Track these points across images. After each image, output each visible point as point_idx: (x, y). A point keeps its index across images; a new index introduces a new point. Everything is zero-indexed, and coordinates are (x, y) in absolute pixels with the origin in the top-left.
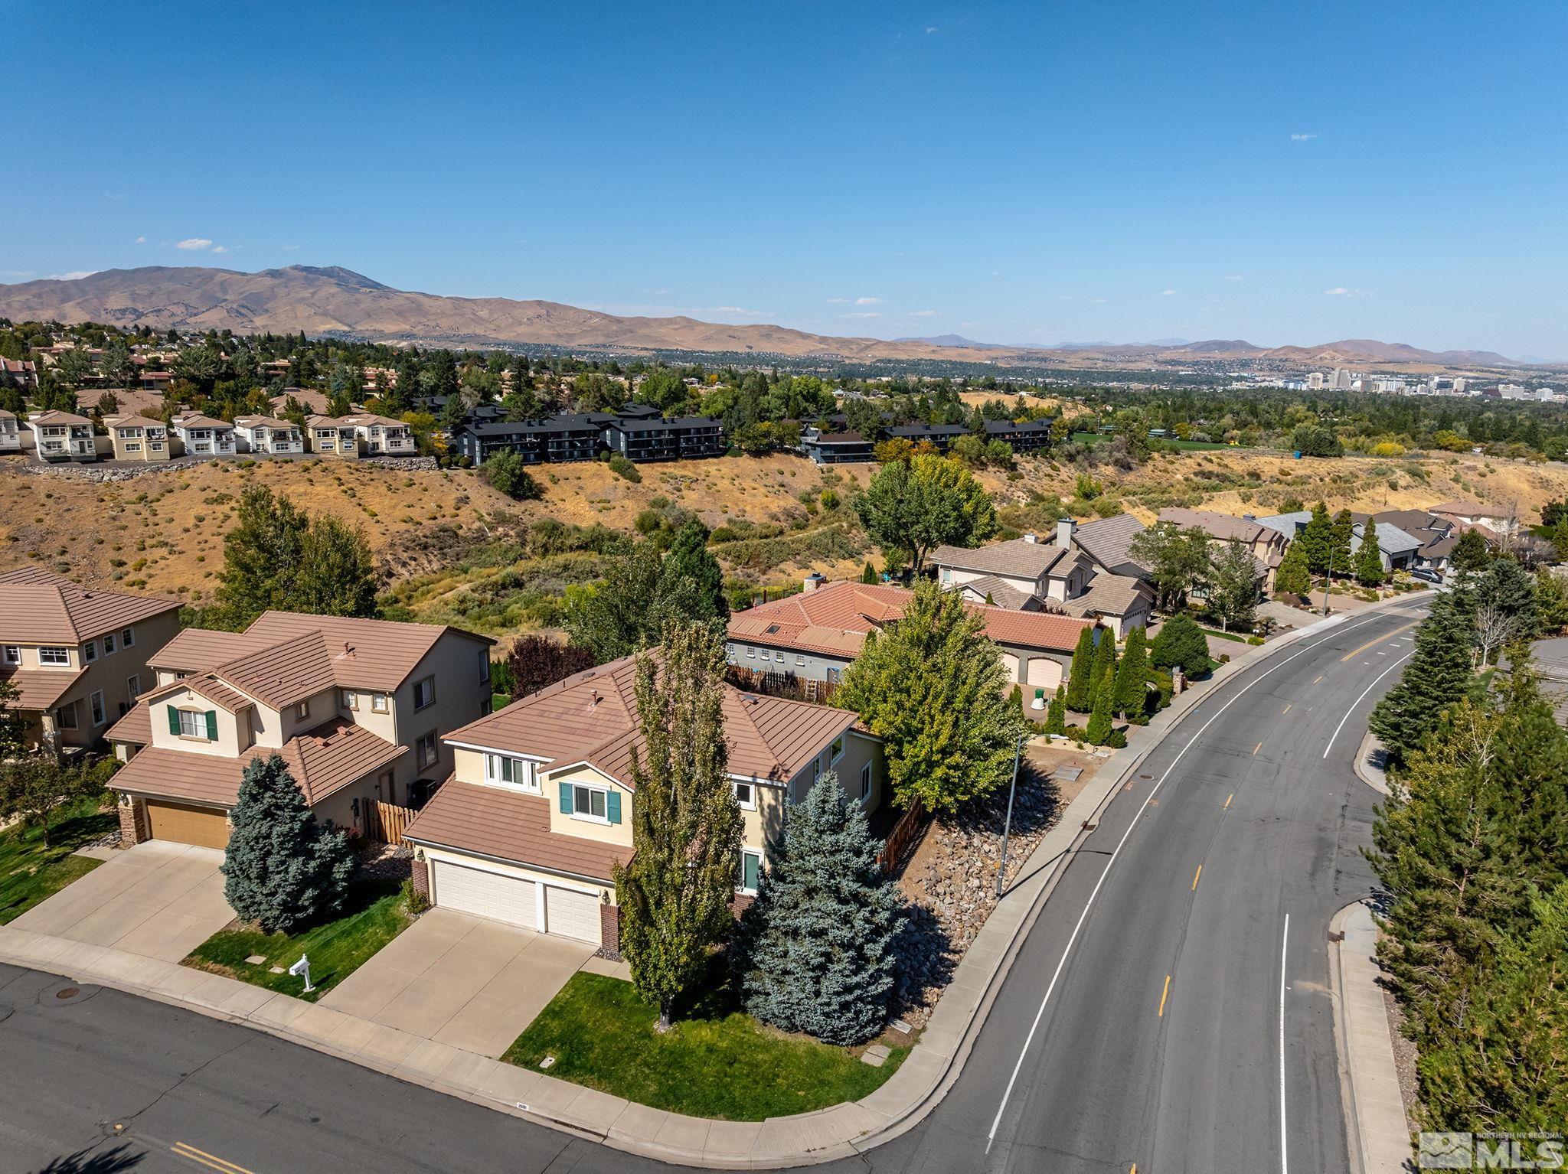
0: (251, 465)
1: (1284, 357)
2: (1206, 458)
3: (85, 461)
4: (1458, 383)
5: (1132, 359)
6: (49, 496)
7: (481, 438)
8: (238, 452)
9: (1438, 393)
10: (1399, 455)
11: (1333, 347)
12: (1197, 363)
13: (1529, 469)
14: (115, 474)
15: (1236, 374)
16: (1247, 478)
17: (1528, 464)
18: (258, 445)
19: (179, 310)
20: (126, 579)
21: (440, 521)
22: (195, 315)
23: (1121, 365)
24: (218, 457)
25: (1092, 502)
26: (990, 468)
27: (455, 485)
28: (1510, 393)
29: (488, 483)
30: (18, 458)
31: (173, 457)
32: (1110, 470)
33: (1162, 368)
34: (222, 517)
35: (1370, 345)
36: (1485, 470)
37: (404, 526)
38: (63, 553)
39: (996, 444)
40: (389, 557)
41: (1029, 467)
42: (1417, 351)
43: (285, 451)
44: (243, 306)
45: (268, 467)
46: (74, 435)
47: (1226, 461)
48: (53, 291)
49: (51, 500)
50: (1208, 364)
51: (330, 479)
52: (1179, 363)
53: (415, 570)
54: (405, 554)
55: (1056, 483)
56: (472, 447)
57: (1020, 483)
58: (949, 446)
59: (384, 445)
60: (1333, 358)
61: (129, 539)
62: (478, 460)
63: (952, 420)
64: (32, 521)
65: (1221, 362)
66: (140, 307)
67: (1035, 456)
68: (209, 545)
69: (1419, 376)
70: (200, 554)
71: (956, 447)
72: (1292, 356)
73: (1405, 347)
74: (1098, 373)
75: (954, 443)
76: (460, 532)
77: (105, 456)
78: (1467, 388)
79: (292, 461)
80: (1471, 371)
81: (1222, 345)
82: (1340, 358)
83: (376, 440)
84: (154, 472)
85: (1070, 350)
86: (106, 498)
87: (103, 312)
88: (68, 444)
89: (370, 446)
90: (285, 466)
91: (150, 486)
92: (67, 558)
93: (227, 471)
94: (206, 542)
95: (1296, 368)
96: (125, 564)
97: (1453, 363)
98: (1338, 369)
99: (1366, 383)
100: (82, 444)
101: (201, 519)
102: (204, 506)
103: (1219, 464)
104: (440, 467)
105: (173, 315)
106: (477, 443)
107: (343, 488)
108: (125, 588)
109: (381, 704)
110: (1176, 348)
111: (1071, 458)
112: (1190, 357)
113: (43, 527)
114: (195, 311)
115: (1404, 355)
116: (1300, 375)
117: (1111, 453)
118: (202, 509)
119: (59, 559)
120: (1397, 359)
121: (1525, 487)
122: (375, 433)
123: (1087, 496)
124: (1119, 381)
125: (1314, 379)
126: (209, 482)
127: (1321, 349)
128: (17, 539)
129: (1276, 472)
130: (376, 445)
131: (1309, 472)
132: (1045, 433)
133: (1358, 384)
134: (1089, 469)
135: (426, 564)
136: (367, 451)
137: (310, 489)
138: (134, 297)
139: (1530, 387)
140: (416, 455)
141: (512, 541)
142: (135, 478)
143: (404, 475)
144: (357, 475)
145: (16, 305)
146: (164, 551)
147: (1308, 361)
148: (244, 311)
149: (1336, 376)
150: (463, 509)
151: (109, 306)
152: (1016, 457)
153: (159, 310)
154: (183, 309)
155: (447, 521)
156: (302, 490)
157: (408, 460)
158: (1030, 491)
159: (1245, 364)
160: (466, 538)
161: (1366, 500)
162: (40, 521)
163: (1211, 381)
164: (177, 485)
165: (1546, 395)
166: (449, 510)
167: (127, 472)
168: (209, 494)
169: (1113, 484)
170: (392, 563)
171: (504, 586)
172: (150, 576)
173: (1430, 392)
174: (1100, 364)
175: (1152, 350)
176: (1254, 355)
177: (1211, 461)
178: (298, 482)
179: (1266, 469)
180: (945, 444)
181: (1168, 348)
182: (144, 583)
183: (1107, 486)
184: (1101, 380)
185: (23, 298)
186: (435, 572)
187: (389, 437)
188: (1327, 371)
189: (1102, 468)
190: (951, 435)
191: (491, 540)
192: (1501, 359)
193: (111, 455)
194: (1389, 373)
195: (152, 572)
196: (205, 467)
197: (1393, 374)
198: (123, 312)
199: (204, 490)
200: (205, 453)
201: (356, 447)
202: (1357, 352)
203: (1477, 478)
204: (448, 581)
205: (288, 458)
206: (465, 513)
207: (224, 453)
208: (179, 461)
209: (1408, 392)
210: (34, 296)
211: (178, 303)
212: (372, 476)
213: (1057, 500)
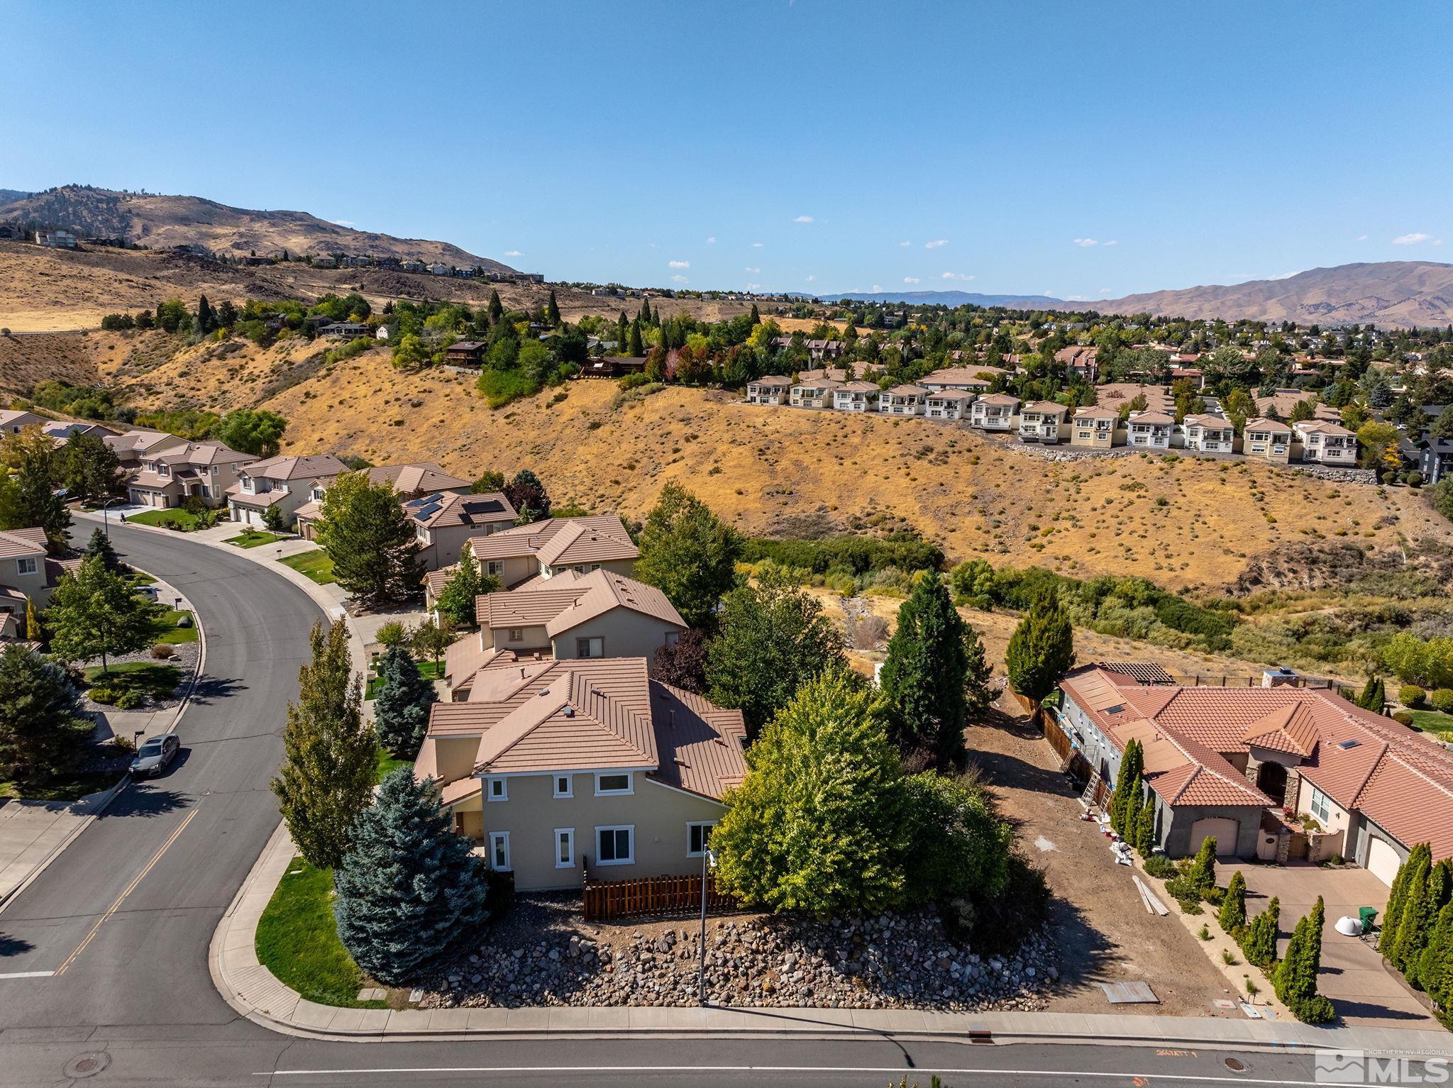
0: (1173, 460)
3: (1048, 443)
6: (1012, 468)
7: (1442, 456)
8: (1171, 446)
14: (1064, 456)
18: (1191, 442)
19: (1370, 304)
20: (1034, 541)
21: (1350, 539)
22: (1386, 308)
24: (1152, 451)
27: (1388, 503)
29: (1432, 506)
30: (1005, 436)
31: (1114, 445)
34: (1126, 502)
37: (1302, 537)
38: (1001, 513)
40: (1264, 565)
43: (1213, 450)
44: (1438, 298)
45: (1189, 462)
46: (1045, 422)
48: (1261, 290)
49: (1012, 471)
51: (1245, 481)
53: (1290, 582)
54: (1286, 565)
56: (1431, 464)
59: (1321, 452)
61: (1051, 510)
62: (1434, 479)
64: (993, 485)
66: (1333, 302)
68: (1105, 525)
70: (1095, 531)
76: (1369, 554)
77: (1063, 440)
79: (1214, 460)
83: (1313, 447)
84: (1094, 457)
86: (1050, 474)
87: (1299, 307)
88: (1040, 429)
89: (1306, 453)
90: (1206, 464)
91: (1086, 468)
92: (1002, 518)
93: (1152, 462)
94: (1104, 521)
96: (1038, 529)
100: (1048, 429)
101: (1110, 502)
102: (1119, 491)
104: (1380, 481)
105: (1363, 308)
106: (1437, 460)
107: (1254, 491)
108: (1029, 548)
113: (998, 490)
114: (1387, 304)
118: (1114, 493)
119: (997, 517)
122: (1314, 440)
126: (1132, 471)
128: (976, 498)
130: (1313, 453)
135: (1306, 577)
136: (1299, 458)
137: (1218, 486)
138: (1330, 294)
140: (1356, 466)
141: (1430, 573)
142: (1079, 460)
143: (1330, 486)
144: (1275, 480)
145: (1229, 303)
146: (1068, 524)
148: (1437, 302)
150: (1385, 529)
151: (1305, 302)
153: (1350, 304)
154: (1374, 302)
155: (1359, 541)
156: (1211, 488)
157: (1342, 471)
160: (1372, 561)
162: (998, 486)
164: (1106, 470)
166: (1366, 528)
167: (1073, 455)
168: (1129, 481)
170: (1266, 571)
171: (1381, 619)
172: (1050, 542)
178: (1211, 480)
182: (1042, 547)
185: (1235, 297)
186: (1313, 589)
187: (1327, 445)
191: (1404, 568)
193: (1069, 440)
195: (1053, 539)
196: (1136, 457)
198: (1317, 307)
199: (1125, 477)
200: (1142, 445)
201: (1287, 453)
204: (1314, 600)
205: (1211, 457)
206: (1386, 533)
207: (1158, 446)
208: (1117, 450)
210: (1244, 295)
211: (1370, 297)
212: (1292, 483)
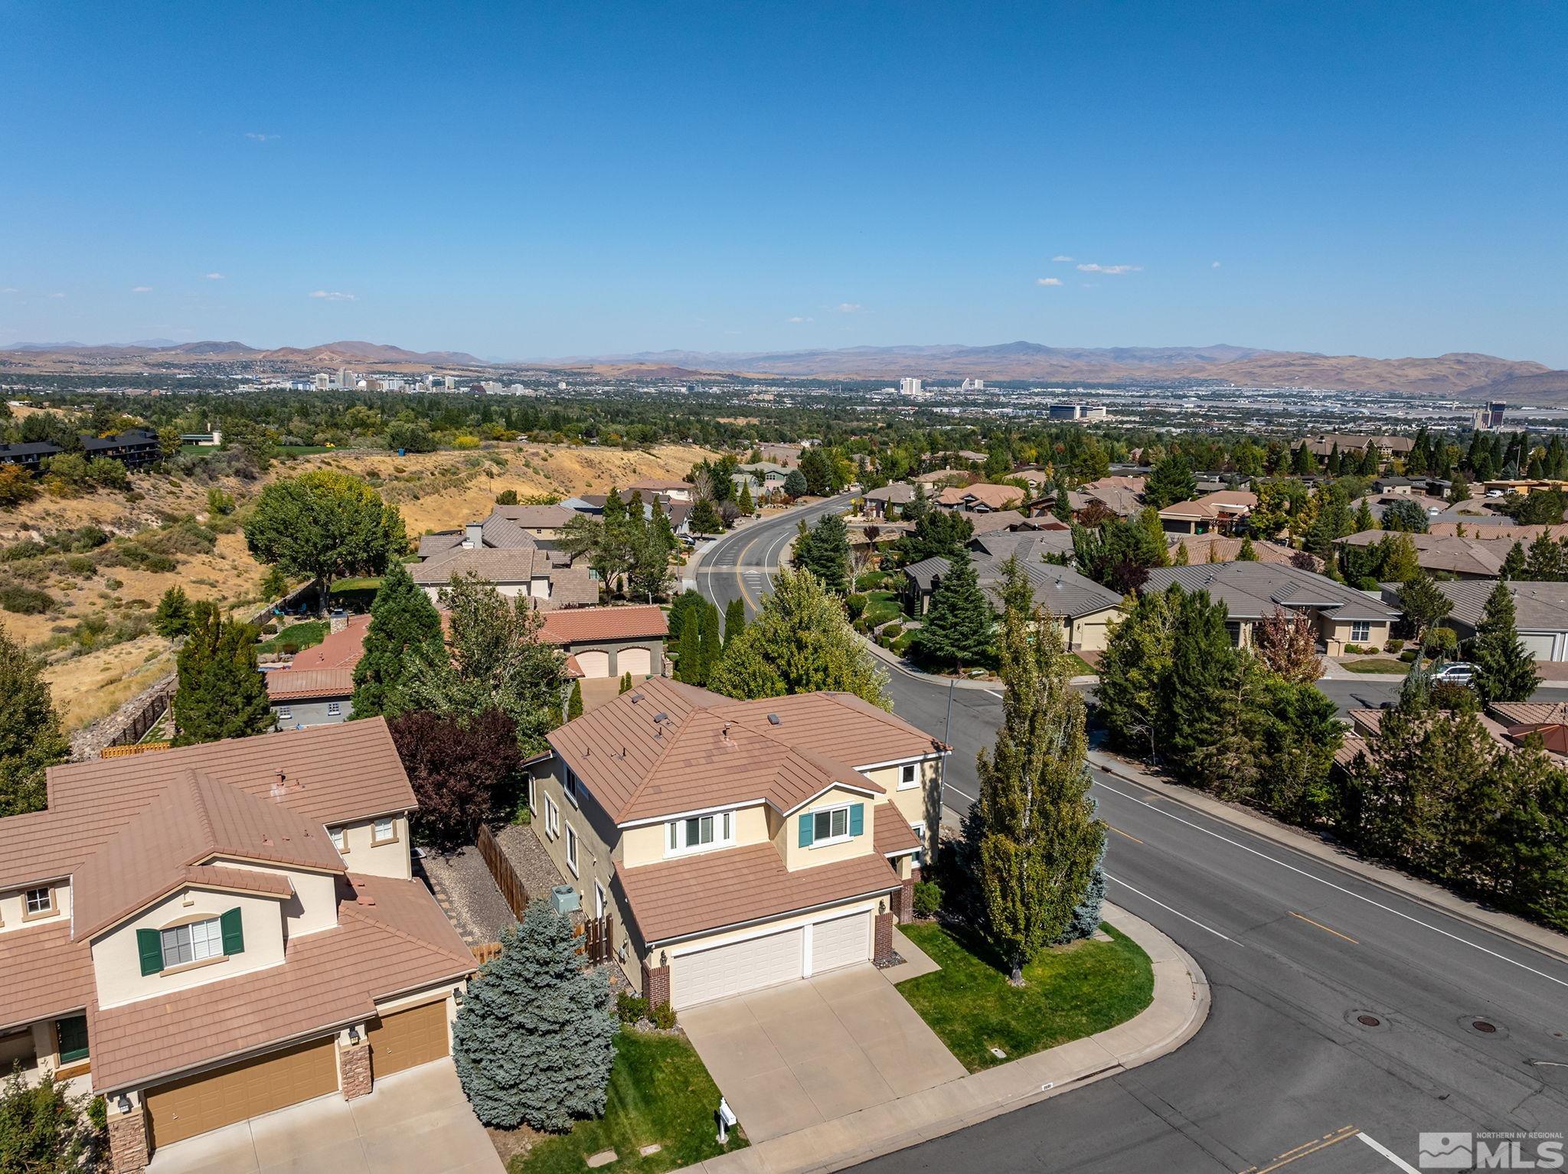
1: (285, 359)
2: (323, 462)
4: (449, 381)
5: (117, 361)
9: (434, 390)
10: (476, 447)
11: (329, 348)
12: (193, 366)
13: (576, 453)
15: (239, 377)
16: (368, 478)
17: (569, 447)
23: (105, 369)
25: (230, 517)
26: (101, 491)
28: (492, 388)
32: (233, 481)
33: (154, 371)
35: (365, 346)
36: (545, 455)
39: (101, 462)
41: (146, 485)
42: (404, 352)
47: (344, 463)
50: (206, 366)
52: (176, 366)
55: (182, 500)
57: (142, 504)
58: (42, 468)
60: (332, 359)
63: (33, 437)
65: (220, 364)
67: (147, 472)
69: (413, 375)
71: (53, 468)
72: (290, 357)
73: (393, 348)
74: (79, 378)
75: (48, 465)
78: (458, 384)
80: (454, 370)
81: (215, 347)
82: (338, 359)
85: (33, 352)
95: (298, 369)
97: (439, 364)
98: (342, 370)
99: (370, 383)
103: (338, 467)
109: (384, 832)
110: (164, 349)
111: (189, 472)
112: (184, 359)
115: (393, 356)
116: (306, 376)
117: (229, 462)
120: (390, 360)
121: (577, 467)
123: (223, 511)
124: (109, 386)
125: (321, 380)
127: (318, 350)
129: (392, 470)
131: (419, 467)
132: (152, 446)
133: (363, 384)
134: (210, 482)
139: (507, 384)
147: (308, 363)
149: (341, 377)
152: (129, 476)
158: (157, 512)
159: (246, 366)
161: (475, 489)
163: (216, 384)
165: (519, 390)
169: (243, 496)
173: (427, 389)
174: (77, 368)
175: (137, 352)
176: (253, 357)
177: (329, 464)
179: (382, 467)
180: (34, 466)
181: (155, 350)
183: (237, 499)
184: (84, 386)
188: (331, 371)
189: (224, 480)
190: (44, 454)
192: (473, 359)
194: (386, 373)
197: (390, 374)
202: (353, 353)
203: (541, 463)
209: (409, 390)
213: (191, 518)
